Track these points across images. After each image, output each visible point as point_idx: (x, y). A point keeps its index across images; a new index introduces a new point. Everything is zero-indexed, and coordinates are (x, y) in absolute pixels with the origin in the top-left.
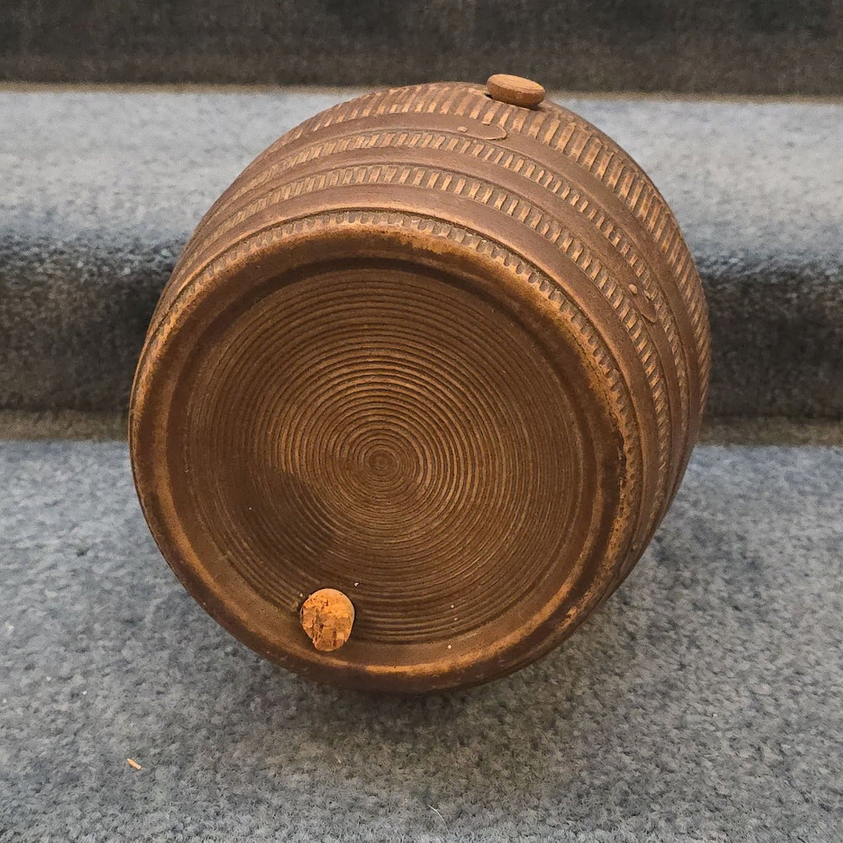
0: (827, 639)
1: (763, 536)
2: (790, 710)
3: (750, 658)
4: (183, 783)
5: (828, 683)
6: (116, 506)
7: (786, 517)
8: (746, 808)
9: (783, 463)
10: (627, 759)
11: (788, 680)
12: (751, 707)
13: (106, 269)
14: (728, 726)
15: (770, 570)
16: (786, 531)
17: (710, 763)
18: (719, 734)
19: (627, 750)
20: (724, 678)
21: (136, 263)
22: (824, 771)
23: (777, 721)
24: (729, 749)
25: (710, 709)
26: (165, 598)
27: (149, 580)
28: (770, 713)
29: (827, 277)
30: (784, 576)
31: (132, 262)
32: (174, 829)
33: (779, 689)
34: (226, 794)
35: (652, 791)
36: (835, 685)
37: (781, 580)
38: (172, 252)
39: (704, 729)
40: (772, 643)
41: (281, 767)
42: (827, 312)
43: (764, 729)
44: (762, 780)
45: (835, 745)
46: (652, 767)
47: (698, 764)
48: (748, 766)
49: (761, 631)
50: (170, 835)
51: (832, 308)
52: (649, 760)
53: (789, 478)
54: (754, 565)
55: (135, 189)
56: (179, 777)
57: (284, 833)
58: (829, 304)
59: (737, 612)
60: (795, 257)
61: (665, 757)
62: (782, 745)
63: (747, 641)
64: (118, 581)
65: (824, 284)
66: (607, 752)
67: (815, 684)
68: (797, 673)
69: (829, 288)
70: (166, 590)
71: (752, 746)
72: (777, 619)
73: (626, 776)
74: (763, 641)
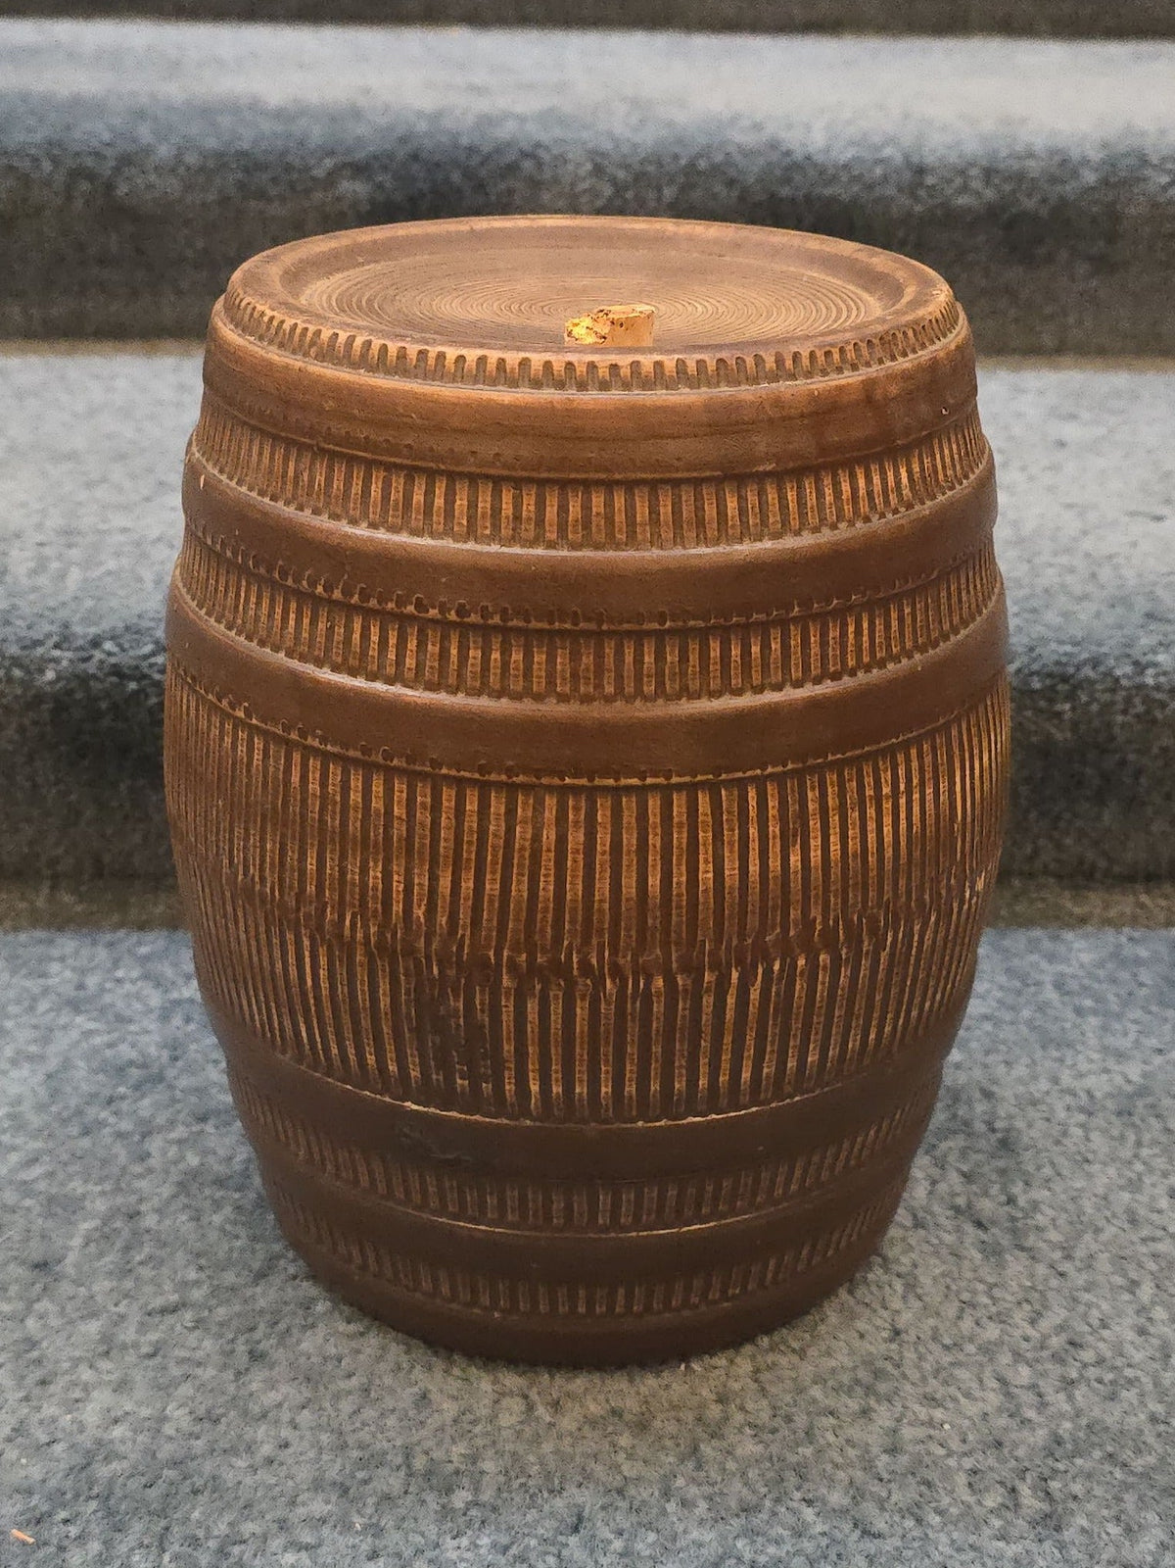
0: (1119, 1280)
1: (1021, 1089)
2: (1062, 1415)
3: (1000, 1318)
5: (1119, 1362)
6: (33, 1049)
7: (1055, 1054)
9: (1051, 958)
10: (809, 1514)
11: (1058, 1358)
12: (1000, 1410)
13: (17, 673)
14: (966, 1448)
15: (1028, 1155)
16: (1055, 1081)
17: (938, 1519)
18: (952, 1462)
19: (809, 1495)
20: (959, 1356)
21: (65, 663)
22: (1114, 1530)
23: (1041, 1436)
24: (968, 1491)
25: (938, 1414)
27: (77, 1186)
28: (1029, 1421)
29: (1117, 680)
30: (1053, 1164)
31: (56, 661)
33: (1044, 1374)
36: (1130, 1366)
37: (1047, 1171)
38: (120, 645)
39: (929, 1453)
40: (1033, 1288)
41: (265, 1538)
42: (1117, 730)
43: (1021, 1452)
45: (1131, 1479)
46: (847, 1527)
47: (919, 1520)
48: (997, 1523)
49: (1016, 1265)
51: (1123, 726)
52: (843, 1512)
53: (1059, 986)
54: (1006, 1144)
55: (68, 534)
56: (102, 1561)
58: (1120, 718)
59: (980, 1232)
60: (1068, 648)
61: (868, 1509)
62: (1050, 1483)
63: (995, 1285)
65: (1113, 691)
66: (777, 1500)
67: (1100, 1362)
68: (1072, 1343)
69: (1121, 695)
70: (101, 1206)
71: (1001, 1483)
72: (1041, 1244)
73: (808, 1546)
74: (1020, 1286)
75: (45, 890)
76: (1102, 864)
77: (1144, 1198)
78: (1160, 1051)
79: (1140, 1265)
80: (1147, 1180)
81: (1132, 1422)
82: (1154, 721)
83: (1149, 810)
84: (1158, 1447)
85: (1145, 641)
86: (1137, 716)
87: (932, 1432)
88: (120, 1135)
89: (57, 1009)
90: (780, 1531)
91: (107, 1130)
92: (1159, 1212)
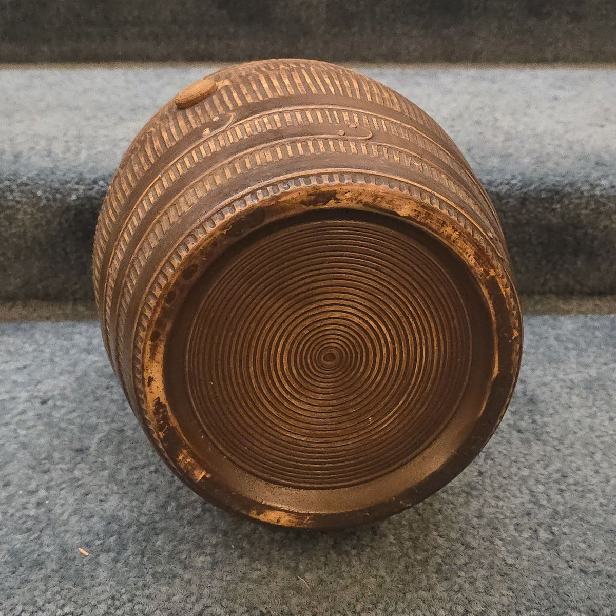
0: (584, 451)
1: (539, 380)
2: (558, 503)
3: (530, 467)
4: (119, 565)
5: (585, 483)
6: (69, 368)
7: (555, 366)
8: (526, 573)
9: (554, 327)
10: (440, 541)
11: (557, 482)
12: (530, 501)
13: (58, 196)
14: (514, 515)
15: (543, 404)
16: (555, 376)
17: (501, 542)
18: (507, 521)
19: (441, 534)
20: (511, 481)
22: (583, 546)
23: (549, 511)
24: (514, 531)
25: (501, 503)
26: (105, 433)
27: (94, 420)
28: (544, 506)
29: (582, 193)
30: (554, 408)
31: (77, 190)
32: (113, 598)
33: (551, 488)
34: (151, 571)
35: (459, 563)
36: (591, 484)
37: (551, 411)
38: (106, 183)
39: (497, 518)
40: (545, 456)
41: (190, 552)
42: (582, 217)
43: (539, 517)
44: (539, 553)
45: (590, 527)
46: (459, 545)
47: (492, 542)
48: (528, 543)
49: (537, 447)
50: (110, 602)
51: (585, 215)
52: (457, 540)
53: (557, 338)
54: (532, 401)
55: (79, 138)
56: (116, 561)
57: (193, 599)
58: (584, 212)
59: (520, 434)
60: (558, 178)
61: (469, 539)
62: (553, 528)
63: (527, 454)
64: (71, 422)
65: (580, 198)
67: (576, 484)
68: (564, 477)
69: (584, 201)
70: (106, 428)
71: (531, 529)
72: (548, 438)
73: (440, 552)
74: (539, 454)
75: (70, 306)
76: (578, 287)
77: (597, 421)
78: (606, 364)
79: (595, 446)
80: (599, 414)
81: (592, 506)
82: (601, 213)
83: (599, 260)
84: (604, 515)
85: (595, 175)
86: (592, 210)
87: (498, 510)
88: (113, 401)
89: (80, 352)
90: (428, 546)
91: (106, 399)
92: (605, 426)
